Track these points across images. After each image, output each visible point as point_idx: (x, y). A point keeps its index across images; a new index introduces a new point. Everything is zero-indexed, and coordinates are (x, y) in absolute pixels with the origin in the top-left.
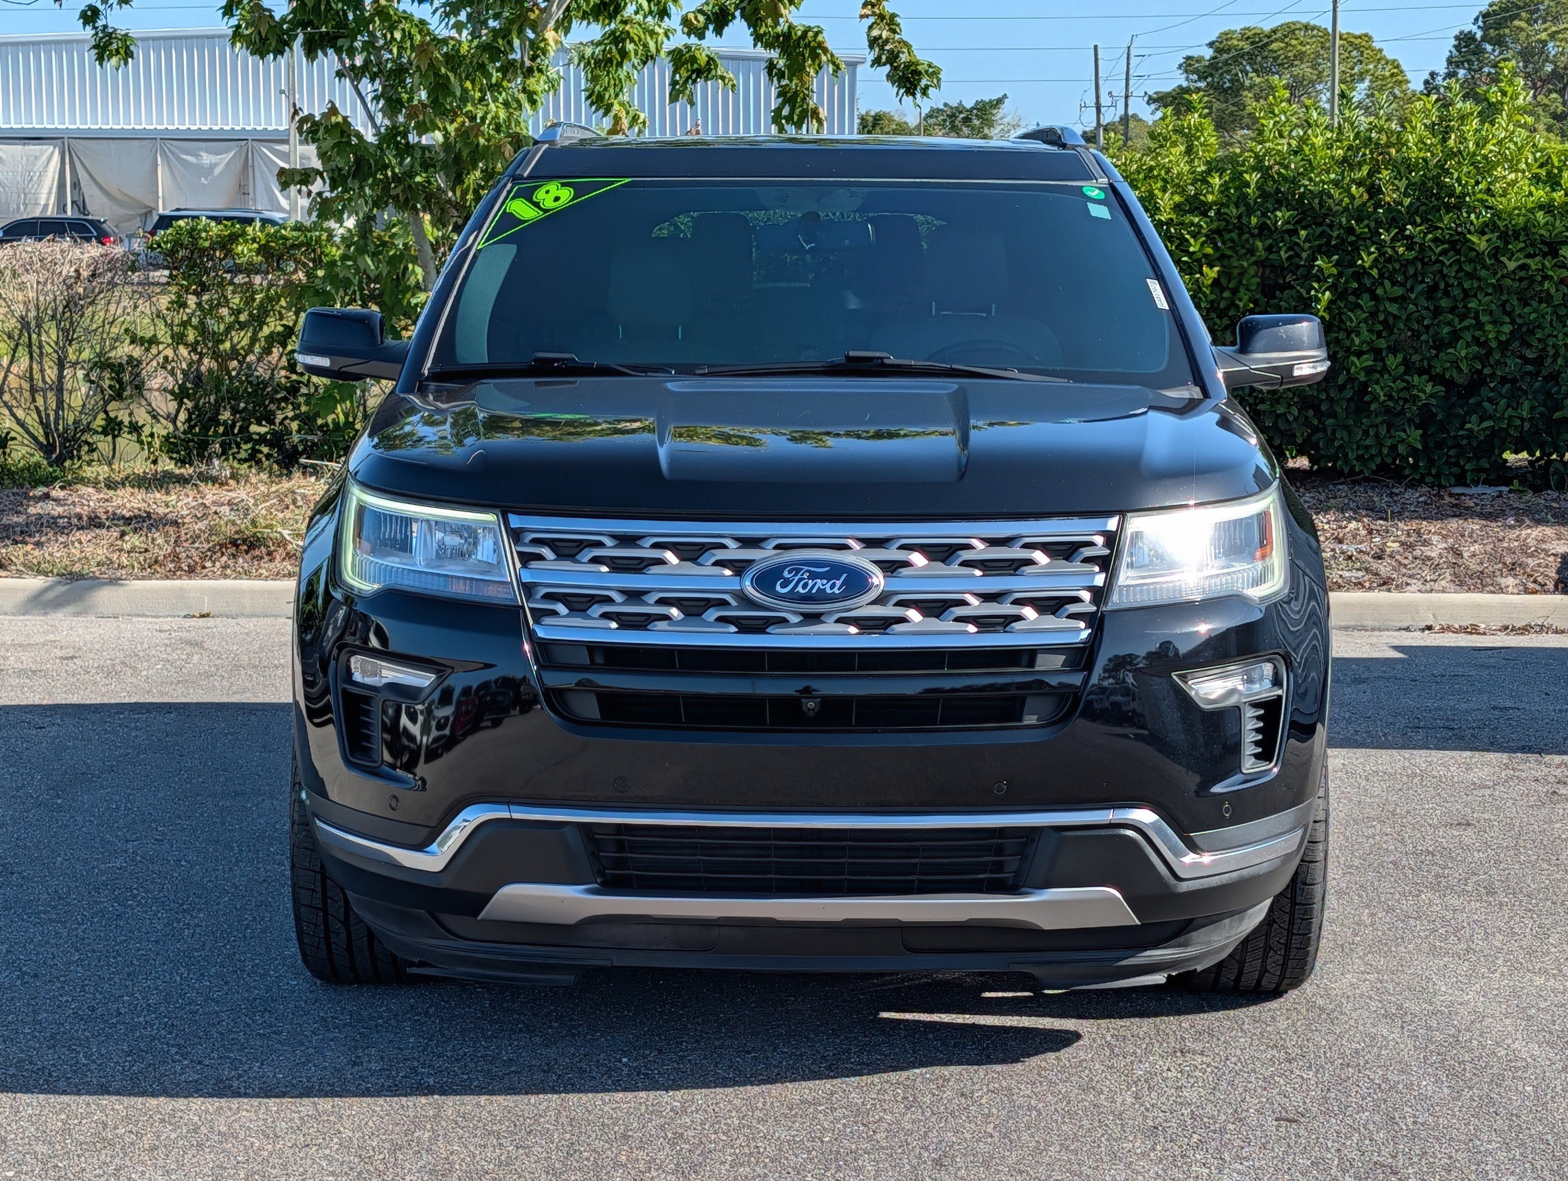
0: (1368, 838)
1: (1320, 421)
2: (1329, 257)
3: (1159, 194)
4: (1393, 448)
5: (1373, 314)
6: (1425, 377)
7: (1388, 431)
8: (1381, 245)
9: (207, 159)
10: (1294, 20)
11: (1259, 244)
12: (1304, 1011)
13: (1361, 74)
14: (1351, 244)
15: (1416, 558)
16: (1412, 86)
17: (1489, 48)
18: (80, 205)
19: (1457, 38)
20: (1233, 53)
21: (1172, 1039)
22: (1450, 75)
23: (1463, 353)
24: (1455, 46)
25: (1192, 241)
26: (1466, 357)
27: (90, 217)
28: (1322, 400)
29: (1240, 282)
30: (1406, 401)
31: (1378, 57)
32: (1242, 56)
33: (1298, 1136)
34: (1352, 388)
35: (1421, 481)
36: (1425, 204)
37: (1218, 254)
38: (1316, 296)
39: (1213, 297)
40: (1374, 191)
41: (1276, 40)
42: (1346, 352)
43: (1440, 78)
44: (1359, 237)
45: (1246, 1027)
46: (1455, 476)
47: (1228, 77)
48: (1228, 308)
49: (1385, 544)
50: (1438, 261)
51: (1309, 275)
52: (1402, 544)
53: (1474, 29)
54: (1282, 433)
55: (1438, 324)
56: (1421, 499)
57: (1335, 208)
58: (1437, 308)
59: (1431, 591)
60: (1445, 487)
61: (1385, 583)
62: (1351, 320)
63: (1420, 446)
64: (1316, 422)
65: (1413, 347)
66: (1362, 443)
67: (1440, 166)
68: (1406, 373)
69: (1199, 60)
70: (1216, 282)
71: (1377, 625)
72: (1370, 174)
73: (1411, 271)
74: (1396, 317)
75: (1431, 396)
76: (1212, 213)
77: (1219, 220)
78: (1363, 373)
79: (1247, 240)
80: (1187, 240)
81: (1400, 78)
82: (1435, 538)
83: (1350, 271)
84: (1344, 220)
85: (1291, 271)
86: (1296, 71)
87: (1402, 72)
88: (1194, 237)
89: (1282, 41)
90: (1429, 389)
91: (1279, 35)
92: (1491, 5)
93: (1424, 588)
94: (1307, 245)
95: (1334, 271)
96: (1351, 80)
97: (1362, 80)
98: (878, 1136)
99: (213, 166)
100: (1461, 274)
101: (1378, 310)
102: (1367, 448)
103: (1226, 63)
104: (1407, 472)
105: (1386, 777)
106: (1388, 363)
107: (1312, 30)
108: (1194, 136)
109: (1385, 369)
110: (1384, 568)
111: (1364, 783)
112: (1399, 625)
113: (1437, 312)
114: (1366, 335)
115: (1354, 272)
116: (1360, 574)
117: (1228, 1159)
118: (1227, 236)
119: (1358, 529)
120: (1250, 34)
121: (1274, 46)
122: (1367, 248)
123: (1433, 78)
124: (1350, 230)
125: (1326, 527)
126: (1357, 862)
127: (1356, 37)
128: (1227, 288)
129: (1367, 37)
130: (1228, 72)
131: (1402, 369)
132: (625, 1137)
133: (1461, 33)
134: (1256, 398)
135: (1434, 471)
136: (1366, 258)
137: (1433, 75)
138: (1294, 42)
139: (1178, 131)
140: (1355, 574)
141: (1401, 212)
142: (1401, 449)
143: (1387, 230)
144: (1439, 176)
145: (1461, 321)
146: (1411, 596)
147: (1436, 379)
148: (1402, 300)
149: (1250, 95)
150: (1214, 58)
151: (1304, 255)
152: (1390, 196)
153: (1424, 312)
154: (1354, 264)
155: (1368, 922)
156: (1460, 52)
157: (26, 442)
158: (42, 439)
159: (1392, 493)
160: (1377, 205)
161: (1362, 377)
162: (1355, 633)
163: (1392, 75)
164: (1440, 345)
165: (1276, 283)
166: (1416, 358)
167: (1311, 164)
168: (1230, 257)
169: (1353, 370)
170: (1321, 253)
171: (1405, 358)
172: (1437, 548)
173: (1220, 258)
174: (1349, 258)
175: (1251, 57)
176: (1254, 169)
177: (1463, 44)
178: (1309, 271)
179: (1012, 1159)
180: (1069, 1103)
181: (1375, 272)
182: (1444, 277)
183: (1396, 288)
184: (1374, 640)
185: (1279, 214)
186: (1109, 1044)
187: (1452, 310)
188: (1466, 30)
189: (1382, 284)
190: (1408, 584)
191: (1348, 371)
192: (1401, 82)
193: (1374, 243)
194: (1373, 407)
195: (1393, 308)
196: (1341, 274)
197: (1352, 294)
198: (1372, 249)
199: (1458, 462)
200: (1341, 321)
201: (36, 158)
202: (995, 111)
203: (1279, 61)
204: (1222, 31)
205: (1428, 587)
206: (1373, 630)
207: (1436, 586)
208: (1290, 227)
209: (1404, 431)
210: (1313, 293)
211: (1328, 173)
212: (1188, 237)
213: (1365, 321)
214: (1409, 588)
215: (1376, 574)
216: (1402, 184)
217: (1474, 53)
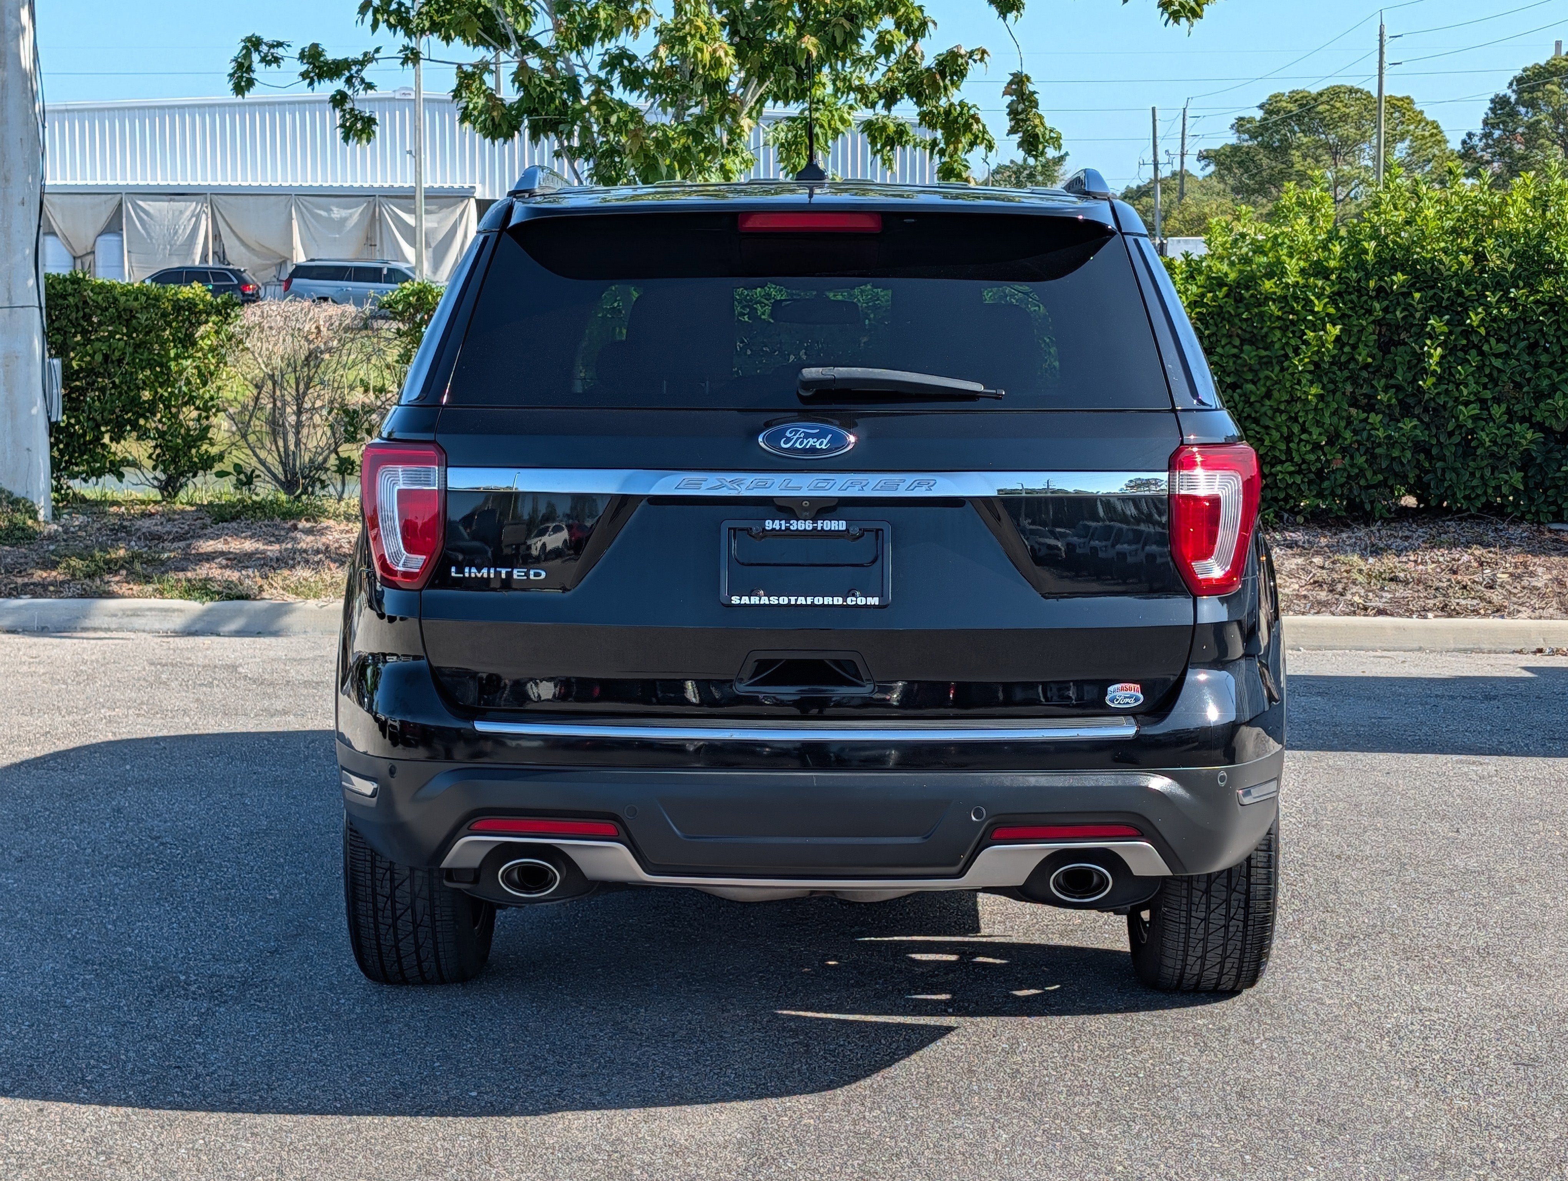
0: (1534, 833)
1: (1430, 463)
2: (1441, 317)
3: (1287, 260)
4: (1498, 488)
5: (1480, 368)
6: (1527, 425)
7: (1493, 473)
8: (1487, 307)
9: (337, 213)
10: (1339, 84)
11: (1377, 306)
12: (1515, 977)
13: (1402, 134)
14: (1460, 305)
15: (1524, 588)
16: (1450, 146)
17: (1522, 110)
18: (220, 255)
19: (1492, 101)
20: (1282, 115)
21: (1408, 999)
22: (1486, 136)
23: (1561, 403)
24: (1490, 109)
25: (1316, 302)
26: (1563, 407)
27: (231, 267)
28: (1433, 445)
29: (1359, 339)
30: (1509, 446)
31: (1419, 119)
32: (1291, 117)
33: (1535, 1076)
34: (1460, 434)
35: (1522, 519)
36: (1526, 270)
37: (1339, 314)
38: (1429, 352)
39: (1336, 352)
40: (1479, 258)
41: (1322, 103)
42: (1455, 401)
43: (1476, 139)
44: (1467, 299)
45: (1468, 990)
46: (1553, 514)
47: (1278, 137)
48: (1348, 362)
49: (1495, 575)
50: (1538, 321)
51: (1421, 333)
52: (1511, 575)
53: (1509, 92)
54: (1396, 475)
55: (1538, 378)
56: (1524, 535)
57: (1446, 274)
58: (1537, 362)
59: (1540, 618)
60: (1543, 523)
61: (1499, 611)
62: (1460, 374)
63: (1522, 487)
64: (1427, 465)
65: (1516, 398)
66: (1469, 484)
67: (1541, 235)
68: (1510, 421)
69: (1251, 120)
70: (1338, 339)
71: (1493, 648)
72: (1476, 242)
73: (1515, 329)
74: (1500, 371)
75: (1531, 442)
76: (1334, 277)
77: (1340, 283)
78: (1470, 421)
79: (1366, 302)
80: (1312, 301)
81: (1438, 138)
82: (1540, 570)
83: (1460, 329)
84: (1454, 284)
85: (1405, 329)
86: (1340, 131)
87: (1441, 132)
88: (1318, 298)
89: (1328, 103)
90: (1529, 436)
91: (1325, 98)
92: (1525, 70)
93: (1533, 615)
94: (1421, 306)
95: (1446, 329)
96: (1392, 140)
97: (1403, 140)
98: (1184, 1074)
99: (343, 221)
100: (1559, 333)
101: (1484, 365)
102: (1473, 488)
103: (1275, 123)
104: (1509, 510)
105: (1537, 782)
106: (1493, 412)
107: (1356, 92)
108: (1315, 208)
109: (1491, 418)
110: (1496, 596)
111: (1519, 787)
112: (1513, 648)
113: (1537, 366)
114: (1473, 387)
115: (1463, 331)
116: (1475, 602)
117: (1482, 1094)
118: (1347, 298)
119: (1470, 562)
120: (1298, 97)
121: (1321, 108)
122: (1475, 309)
123: (1470, 138)
124: (1460, 293)
125: (1441, 559)
126: (1529, 854)
127: (1398, 100)
128: (1348, 344)
129: (1409, 100)
130: (1278, 132)
131: (1506, 417)
132: (970, 1071)
133: (1497, 96)
134: (1373, 442)
135: (1533, 509)
136: (1474, 318)
137: (1470, 135)
138: (1338, 105)
139: (1301, 203)
140: (1469, 602)
141: (1505, 277)
142: (1505, 490)
143: (1493, 293)
144: (1539, 245)
145: (1559, 374)
146: (1523, 622)
147: (1539, 427)
148: (1506, 356)
149: (1298, 154)
150: (1265, 119)
151: (1418, 315)
152: (1494, 261)
153: (1525, 366)
154: (1463, 323)
155: (1552, 905)
156: (1496, 115)
157: (267, 479)
158: (281, 477)
159: (1496, 529)
160: (1482, 271)
161: (1470, 424)
162: (1473, 655)
163: (1432, 135)
164: (1539, 396)
165: (1391, 339)
166: (1518, 407)
167: (1423, 233)
168: (1350, 316)
169: (1461, 417)
170: (1433, 313)
171: (1508, 408)
172: (1542, 579)
173: (1342, 317)
174: (1458, 317)
175: (1299, 118)
176: (1372, 238)
177: (1498, 107)
178: (1422, 329)
179: (1302, 1092)
180: (1336, 1048)
181: (1482, 331)
182: (1544, 335)
183: (1501, 345)
184: (1492, 662)
185: (1394, 278)
186: (1355, 1003)
187: (1551, 365)
188: (1502, 94)
189: (1488, 341)
190: (1519, 612)
191: (1457, 419)
192: (1440, 142)
193: (1481, 305)
194: (1479, 451)
195: (1498, 363)
196: (1451, 333)
197: (1461, 350)
198: (1480, 310)
199: (1556, 501)
200: (1451, 374)
201: (181, 212)
202: (1056, 168)
203: (1325, 122)
204: (1272, 93)
205: (1537, 613)
206: (1490, 652)
207: (1545, 613)
208: (1404, 290)
209: (1507, 473)
210: (1426, 348)
211: (1438, 241)
212: (1313, 298)
213: (1472, 374)
214: (1520, 615)
215: (1490, 602)
216: (1507, 251)
217: (1509, 115)
